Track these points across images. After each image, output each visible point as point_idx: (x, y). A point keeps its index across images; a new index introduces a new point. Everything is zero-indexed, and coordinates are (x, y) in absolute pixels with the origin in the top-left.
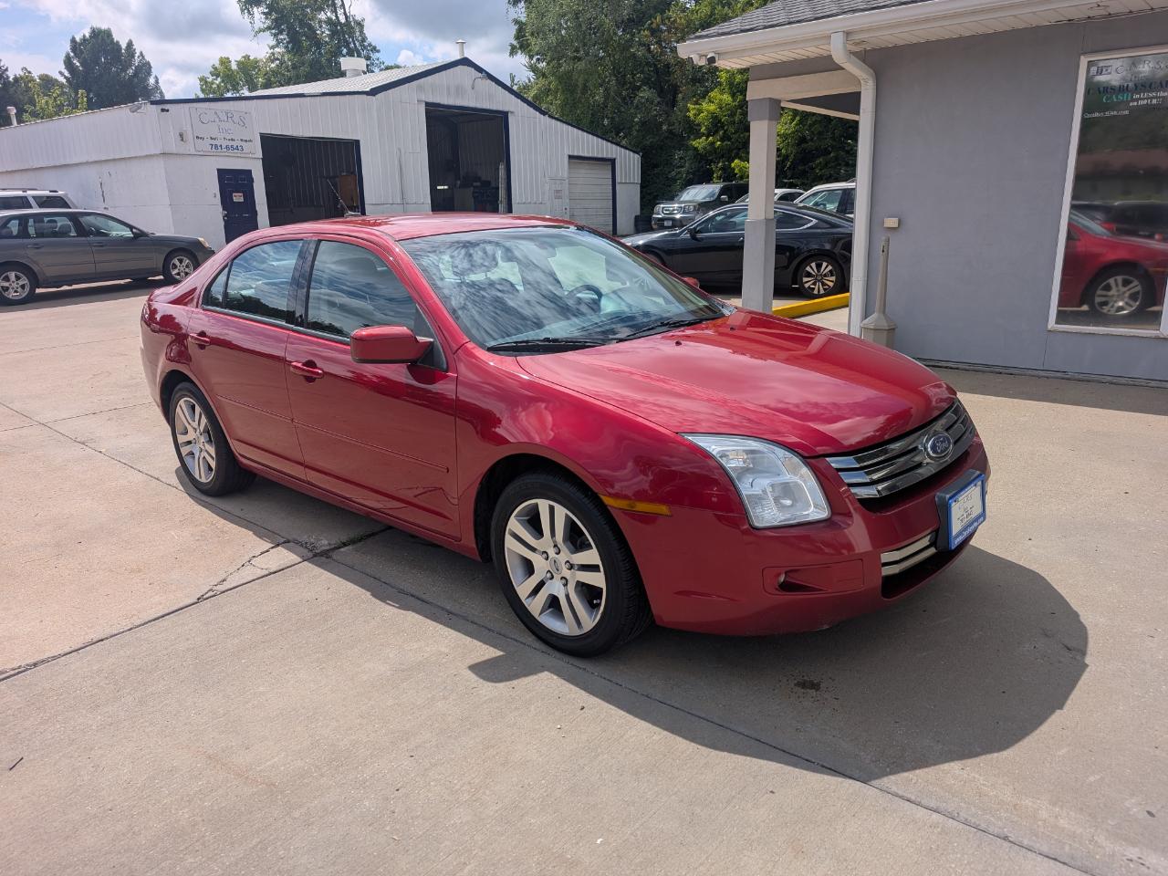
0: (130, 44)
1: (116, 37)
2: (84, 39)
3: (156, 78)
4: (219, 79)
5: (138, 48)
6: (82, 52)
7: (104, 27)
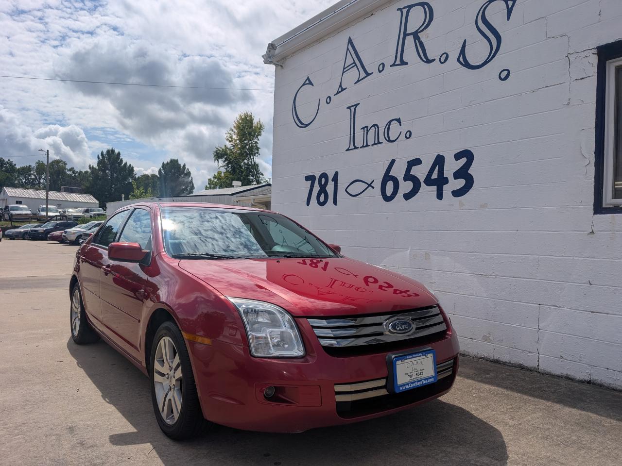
0: (184, 165)
1: (179, 163)
2: (168, 163)
3: (192, 178)
4: (216, 180)
5: (187, 167)
6: (166, 168)
7: (176, 159)
